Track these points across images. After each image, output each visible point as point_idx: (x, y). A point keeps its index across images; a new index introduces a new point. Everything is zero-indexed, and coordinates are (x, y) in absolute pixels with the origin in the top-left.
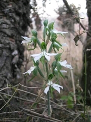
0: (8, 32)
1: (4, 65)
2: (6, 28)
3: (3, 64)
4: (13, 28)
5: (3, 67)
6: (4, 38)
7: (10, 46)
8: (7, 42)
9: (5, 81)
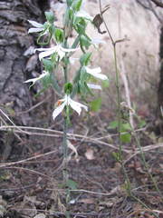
0: (11, 16)
1: (12, 75)
2: (6, 9)
3: (8, 74)
4: (18, 6)
5: (9, 79)
6: (6, 27)
7: (18, 41)
8: (12, 34)
9: (15, 102)
